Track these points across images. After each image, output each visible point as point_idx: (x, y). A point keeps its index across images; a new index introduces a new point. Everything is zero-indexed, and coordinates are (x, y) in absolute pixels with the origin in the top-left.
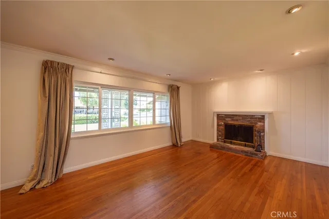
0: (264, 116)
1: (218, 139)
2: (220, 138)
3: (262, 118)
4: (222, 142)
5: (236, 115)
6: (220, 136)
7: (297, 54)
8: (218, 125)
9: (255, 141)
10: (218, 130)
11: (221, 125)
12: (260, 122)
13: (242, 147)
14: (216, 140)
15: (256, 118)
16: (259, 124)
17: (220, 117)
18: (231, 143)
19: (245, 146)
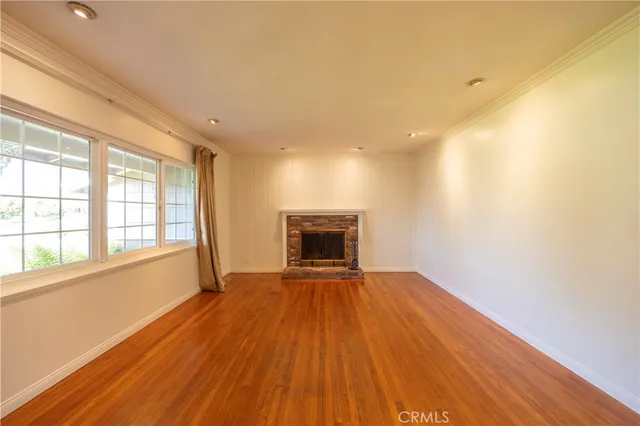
0: (356, 217)
1: (289, 262)
2: (293, 258)
3: (354, 220)
4: (296, 265)
5: (320, 217)
6: (292, 255)
7: (413, 135)
8: (289, 236)
9: (348, 255)
10: (290, 246)
11: (295, 236)
12: (352, 225)
13: (331, 268)
14: (285, 265)
15: (347, 220)
16: (351, 228)
17: (293, 220)
18: (312, 264)
19: (334, 265)
